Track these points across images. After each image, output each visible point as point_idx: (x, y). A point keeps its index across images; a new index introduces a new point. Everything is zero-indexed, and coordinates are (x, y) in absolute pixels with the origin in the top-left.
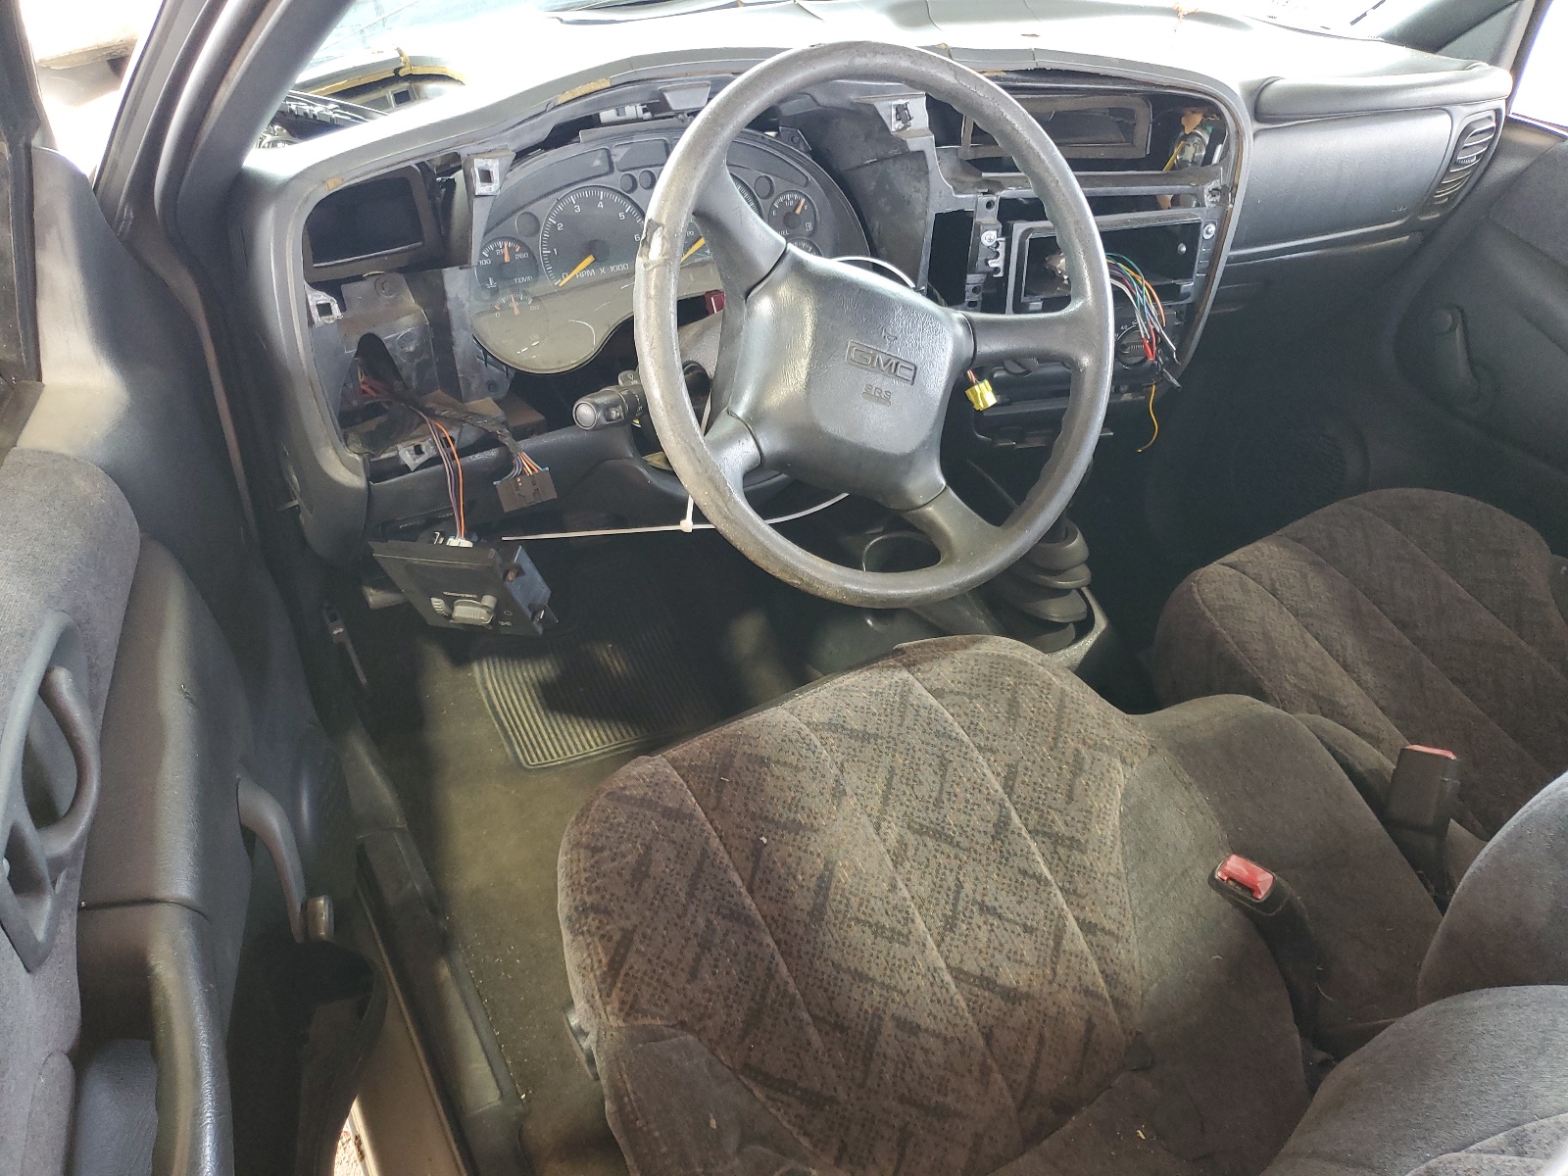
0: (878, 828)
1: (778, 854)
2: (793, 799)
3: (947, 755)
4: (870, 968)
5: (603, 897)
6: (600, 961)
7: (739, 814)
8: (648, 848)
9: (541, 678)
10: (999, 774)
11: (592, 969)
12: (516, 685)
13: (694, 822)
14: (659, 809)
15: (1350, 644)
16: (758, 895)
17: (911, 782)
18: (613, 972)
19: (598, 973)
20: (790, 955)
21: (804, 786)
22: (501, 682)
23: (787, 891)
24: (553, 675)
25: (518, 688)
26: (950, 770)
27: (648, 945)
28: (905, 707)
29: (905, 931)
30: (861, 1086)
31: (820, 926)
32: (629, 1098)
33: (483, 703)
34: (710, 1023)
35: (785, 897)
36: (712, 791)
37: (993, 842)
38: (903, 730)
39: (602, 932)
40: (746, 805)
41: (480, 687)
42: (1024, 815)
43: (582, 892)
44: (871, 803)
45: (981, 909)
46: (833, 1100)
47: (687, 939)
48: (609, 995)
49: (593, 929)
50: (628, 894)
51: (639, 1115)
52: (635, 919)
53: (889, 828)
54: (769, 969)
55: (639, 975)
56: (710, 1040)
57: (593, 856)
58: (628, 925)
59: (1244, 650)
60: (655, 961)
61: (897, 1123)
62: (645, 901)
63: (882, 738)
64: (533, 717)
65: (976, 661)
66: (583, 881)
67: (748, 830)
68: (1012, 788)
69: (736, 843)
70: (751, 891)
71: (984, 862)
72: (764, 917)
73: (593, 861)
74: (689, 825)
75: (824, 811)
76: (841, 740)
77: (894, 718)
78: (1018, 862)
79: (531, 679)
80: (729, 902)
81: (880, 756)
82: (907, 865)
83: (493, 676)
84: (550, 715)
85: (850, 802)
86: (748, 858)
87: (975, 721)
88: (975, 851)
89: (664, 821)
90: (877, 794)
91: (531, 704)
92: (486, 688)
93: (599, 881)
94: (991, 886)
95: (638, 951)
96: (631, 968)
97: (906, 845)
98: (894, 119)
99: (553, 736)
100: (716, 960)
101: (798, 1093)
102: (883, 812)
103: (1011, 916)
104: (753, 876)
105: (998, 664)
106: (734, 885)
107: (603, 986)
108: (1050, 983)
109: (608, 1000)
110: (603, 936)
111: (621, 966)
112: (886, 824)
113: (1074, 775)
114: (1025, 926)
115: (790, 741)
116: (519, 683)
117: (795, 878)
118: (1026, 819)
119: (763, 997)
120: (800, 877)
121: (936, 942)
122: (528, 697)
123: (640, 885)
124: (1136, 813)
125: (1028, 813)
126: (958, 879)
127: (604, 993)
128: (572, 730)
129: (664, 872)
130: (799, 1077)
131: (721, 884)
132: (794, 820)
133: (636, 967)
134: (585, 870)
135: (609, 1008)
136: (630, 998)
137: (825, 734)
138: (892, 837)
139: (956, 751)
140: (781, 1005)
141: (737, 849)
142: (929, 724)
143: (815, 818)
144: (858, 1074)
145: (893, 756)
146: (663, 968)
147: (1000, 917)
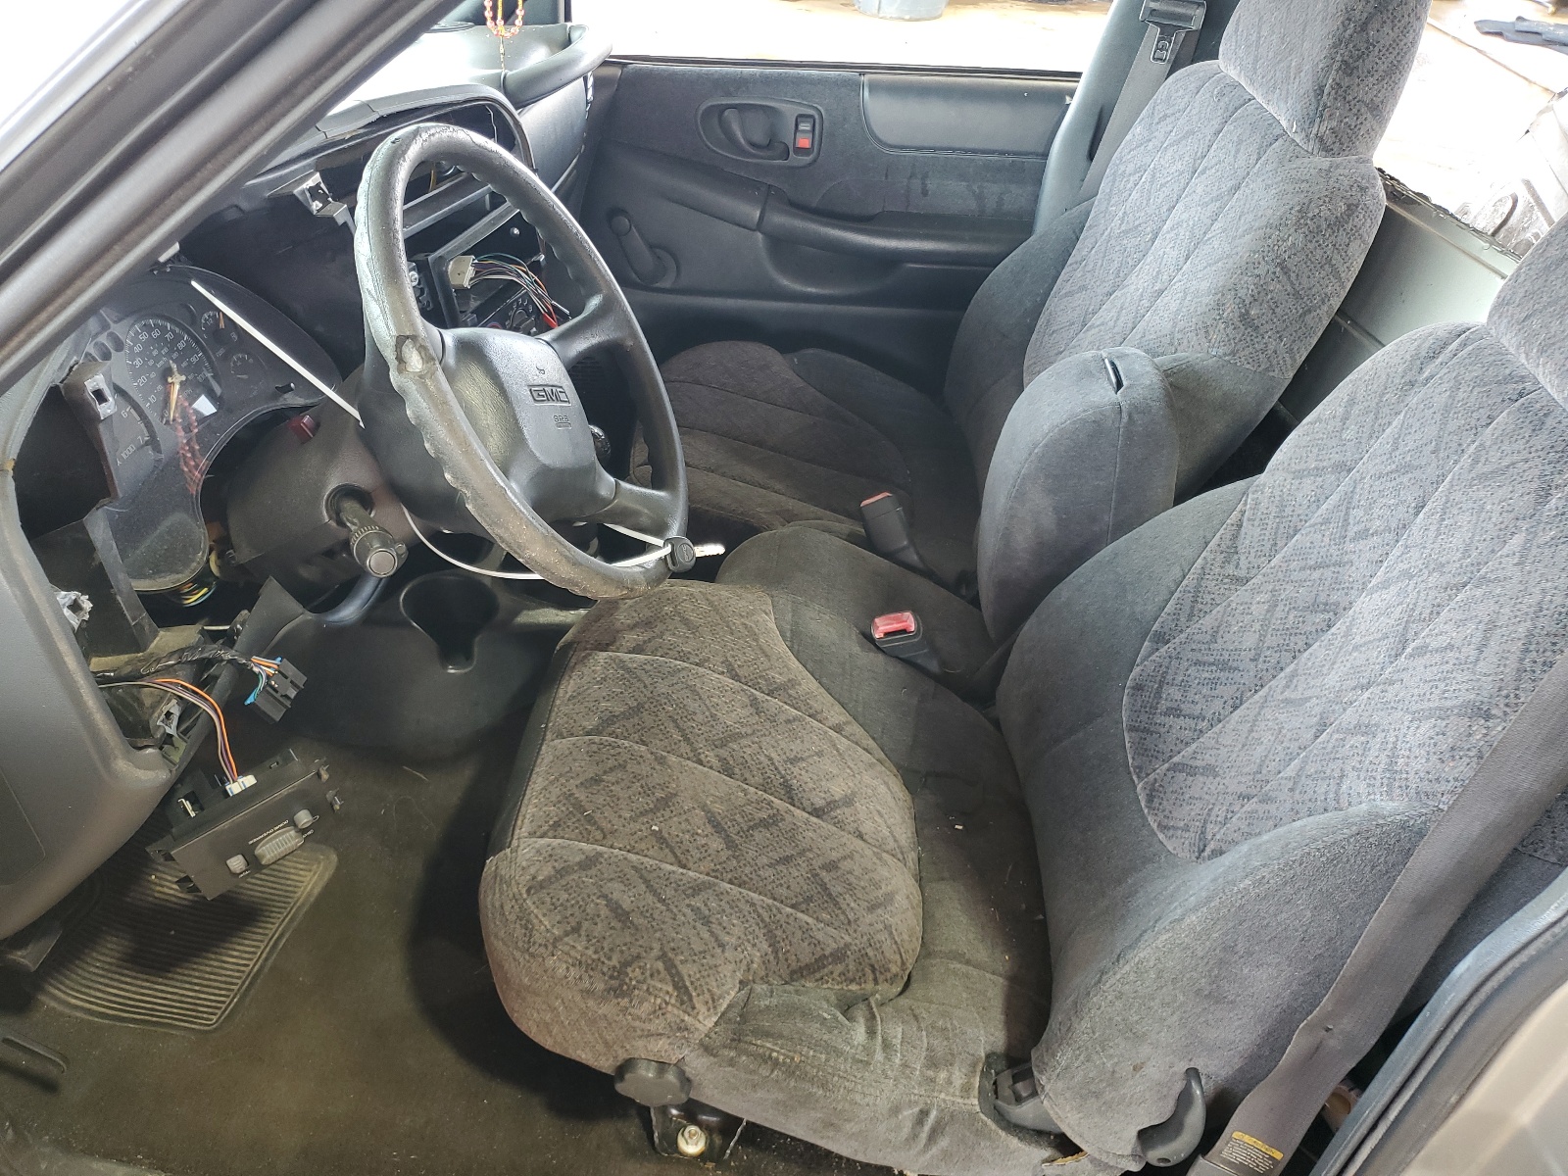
0: (700, 762)
1: (673, 828)
2: (642, 787)
3: (690, 683)
4: (785, 851)
5: (622, 952)
6: (668, 993)
7: (624, 826)
8: (605, 897)
9: (117, 955)
10: (723, 673)
11: (667, 1003)
12: (102, 980)
13: (606, 856)
14: (576, 868)
15: (749, 471)
16: (691, 865)
17: (689, 717)
18: (682, 990)
19: (673, 1001)
20: (745, 882)
21: (639, 772)
22: (83, 990)
23: (703, 846)
24: (126, 943)
25: (107, 981)
26: (700, 691)
27: (682, 953)
28: (634, 673)
29: (775, 811)
30: (849, 922)
31: (740, 850)
32: (776, 1051)
33: (89, 1022)
34: (755, 966)
35: (706, 851)
36: (589, 827)
37: (760, 717)
38: (651, 688)
39: (648, 973)
40: (620, 816)
41: (67, 1011)
42: (757, 687)
43: (603, 963)
44: (682, 750)
45: (791, 763)
46: (847, 946)
47: (694, 928)
48: (694, 1008)
49: (641, 978)
50: (632, 935)
51: (791, 1054)
52: (656, 946)
53: (706, 756)
54: (747, 901)
55: (698, 976)
56: (762, 978)
57: (580, 936)
58: (656, 952)
59: (722, 508)
60: (696, 958)
61: (881, 926)
62: (647, 928)
63: (645, 703)
64: (156, 990)
65: (635, 611)
66: (595, 957)
67: (641, 831)
68: (737, 675)
69: (643, 846)
70: (684, 867)
71: (767, 733)
72: (708, 874)
73: (584, 938)
74: (606, 860)
75: (667, 779)
76: (624, 726)
77: (637, 685)
78: (782, 718)
79: (110, 964)
80: (684, 885)
81: (657, 716)
82: (737, 770)
83: (68, 991)
84: (170, 975)
85: (673, 759)
86: (661, 849)
87: (678, 649)
88: (758, 731)
89: (589, 873)
90: (680, 741)
91: (139, 983)
92: (76, 1007)
93: (605, 945)
94: (783, 744)
95: (682, 962)
96: (690, 976)
97: (725, 759)
98: (310, 200)
99: (197, 988)
100: (720, 924)
101: (830, 960)
102: (694, 750)
103: (806, 754)
104: (676, 856)
105: (651, 603)
106: (674, 872)
107: (684, 1006)
108: (854, 776)
109: (696, 1011)
110: (652, 975)
111: (684, 981)
112: (702, 755)
113: (756, 640)
114: (817, 754)
115: (595, 752)
116: (103, 976)
117: (697, 834)
118: (760, 688)
119: (763, 921)
120: (700, 831)
121: (790, 804)
122: (128, 980)
123: (631, 922)
124: (796, 640)
125: (758, 683)
126: (766, 755)
127: (689, 1010)
128: (208, 969)
129: (632, 902)
130: (822, 949)
131: (668, 879)
132: (657, 800)
133: (692, 973)
134: (587, 948)
135: (701, 1018)
136: (707, 996)
137: (610, 729)
138: (715, 762)
139: (691, 677)
140: (775, 916)
141: (648, 849)
142: (659, 672)
143: (667, 787)
144: (842, 917)
145: (663, 709)
146: (704, 958)
147: (802, 759)
